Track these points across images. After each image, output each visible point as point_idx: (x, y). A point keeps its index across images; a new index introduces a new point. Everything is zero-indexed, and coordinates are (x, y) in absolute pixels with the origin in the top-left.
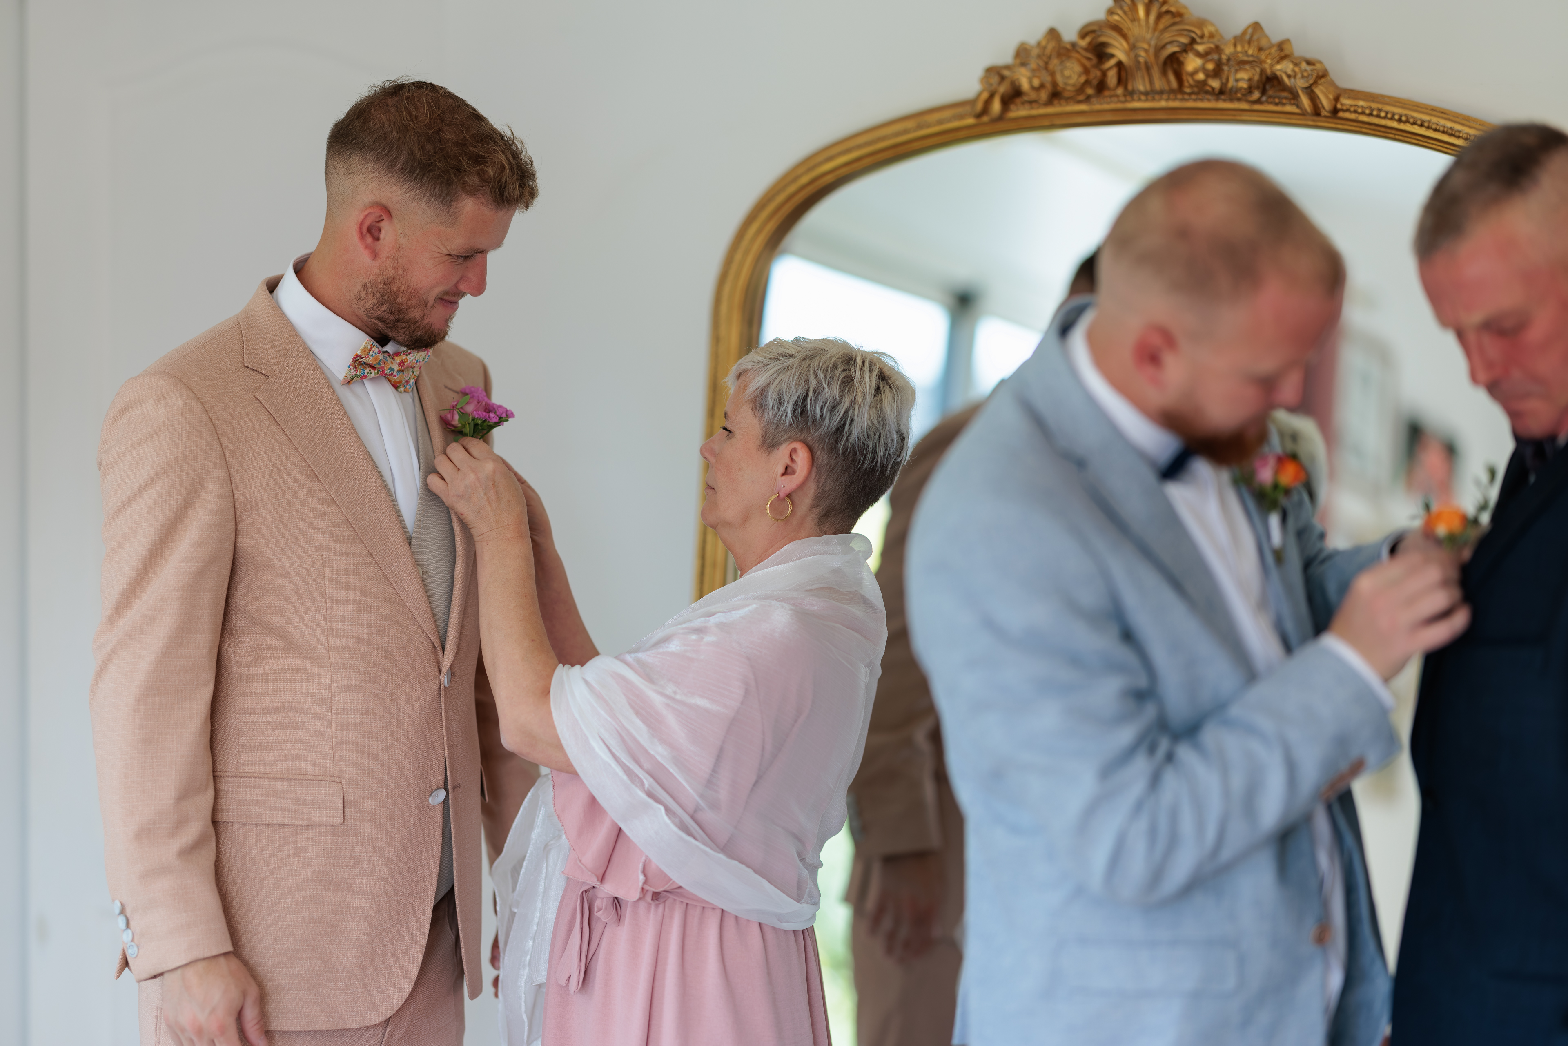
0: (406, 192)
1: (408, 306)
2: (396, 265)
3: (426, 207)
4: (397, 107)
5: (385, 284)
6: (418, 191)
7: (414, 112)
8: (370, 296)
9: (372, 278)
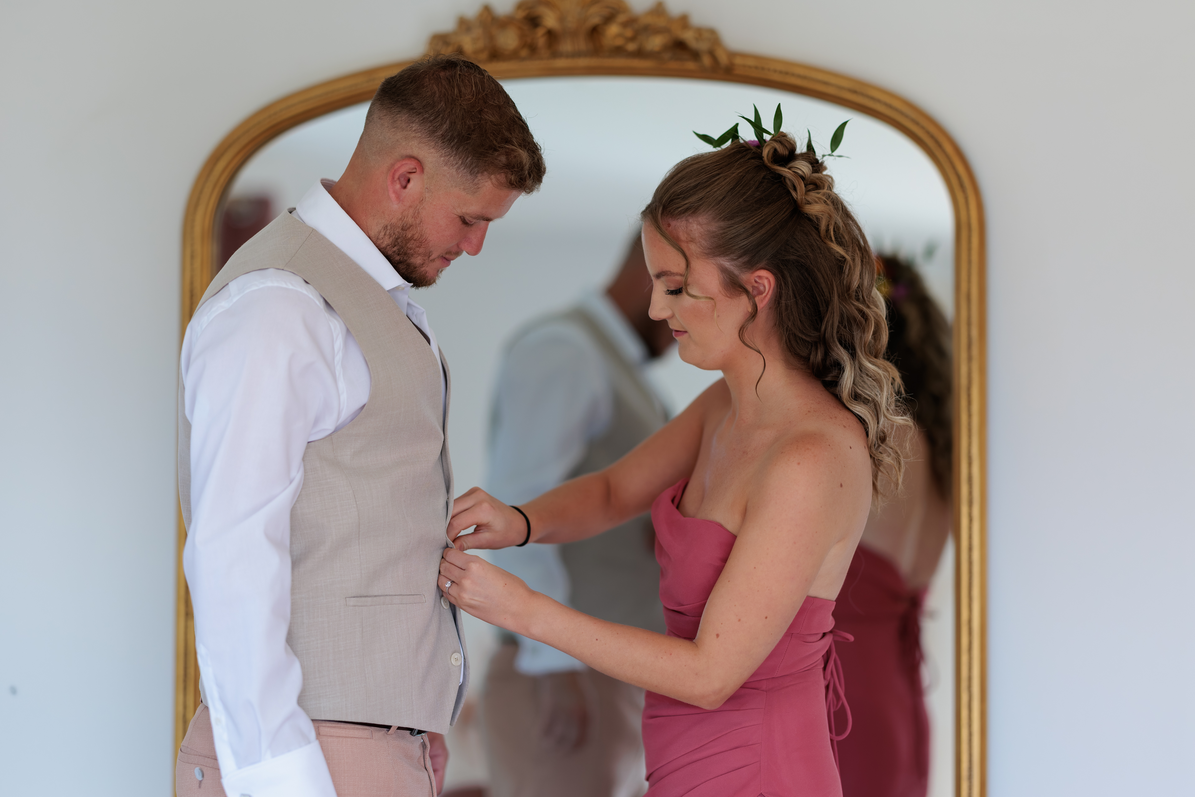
0: (441, 156)
1: (415, 252)
2: (416, 214)
3: (455, 173)
4: (450, 82)
5: (402, 229)
6: (452, 158)
7: (463, 89)
8: (387, 237)
9: (394, 221)
